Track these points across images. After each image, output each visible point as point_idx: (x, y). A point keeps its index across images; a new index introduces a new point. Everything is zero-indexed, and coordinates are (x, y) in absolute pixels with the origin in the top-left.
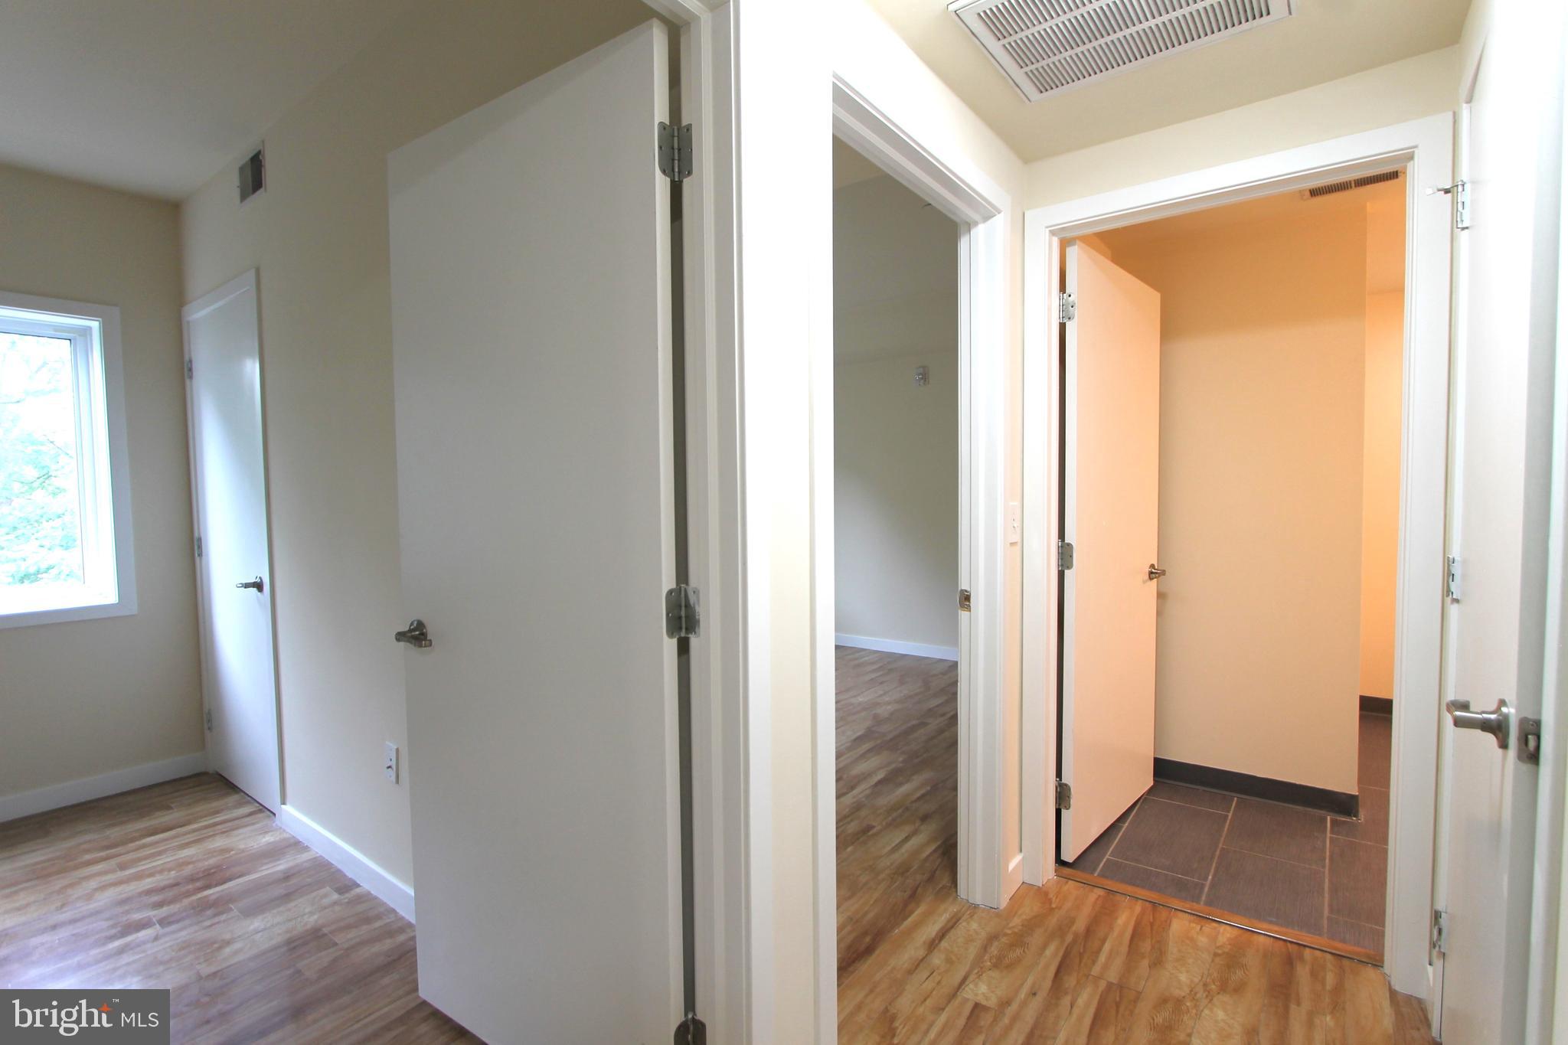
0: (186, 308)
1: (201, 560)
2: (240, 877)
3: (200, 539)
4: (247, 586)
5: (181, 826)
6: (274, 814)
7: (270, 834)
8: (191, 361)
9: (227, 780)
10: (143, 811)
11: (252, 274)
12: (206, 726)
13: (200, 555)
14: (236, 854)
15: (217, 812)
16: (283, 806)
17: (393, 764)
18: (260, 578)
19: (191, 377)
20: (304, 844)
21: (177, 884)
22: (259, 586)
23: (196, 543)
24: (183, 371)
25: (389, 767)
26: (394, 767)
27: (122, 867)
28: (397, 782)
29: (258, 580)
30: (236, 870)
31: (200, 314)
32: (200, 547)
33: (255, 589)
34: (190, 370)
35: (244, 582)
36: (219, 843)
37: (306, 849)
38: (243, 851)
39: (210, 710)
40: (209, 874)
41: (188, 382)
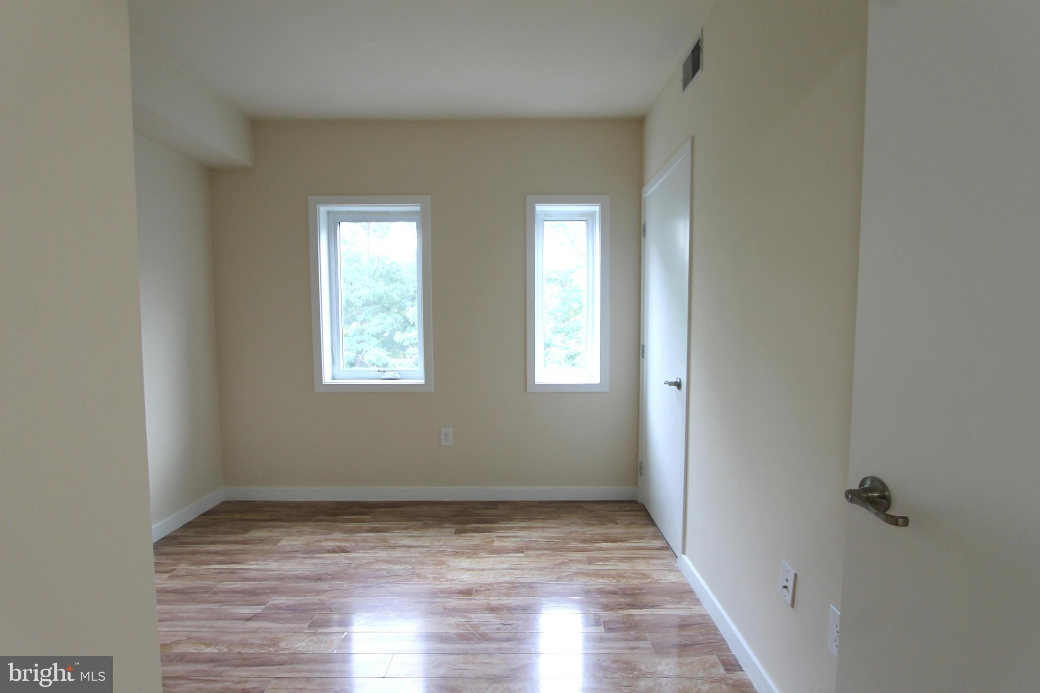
0: (644, 189)
1: (643, 360)
2: (653, 607)
3: (643, 346)
4: (671, 384)
5: (621, 541)
6: (677, 557)
7: (673, 573)
8: (645, 225)
9: (649, 514)
10: (603, 520)
11: (689, 141)
12: (639, 473)
13: (643, 357)
14: (651, 582)
15: (641, 538)
16: (683, 555)
17: (790, 585)
18: (680, 379)
19: (644, 236)
20: (696, 595)
21: (615, 593)
22: (678, 385)
23: (641, 348)
24: (640, 231)
25: (785, 587)
26: (791, 588)
27: (590, 561)
28: (793, 605)
29: (678, 380)
30: (650, 599)
31: (651, 190)
32: (643, 351)
33: (676, 387)
34: (644, 230)
35: (669, 381)
36: (641, 566)
37: (697, 601)
38: (656, 582)
39: (641, 461)
40: (634, 594)
41: (642, 238)
